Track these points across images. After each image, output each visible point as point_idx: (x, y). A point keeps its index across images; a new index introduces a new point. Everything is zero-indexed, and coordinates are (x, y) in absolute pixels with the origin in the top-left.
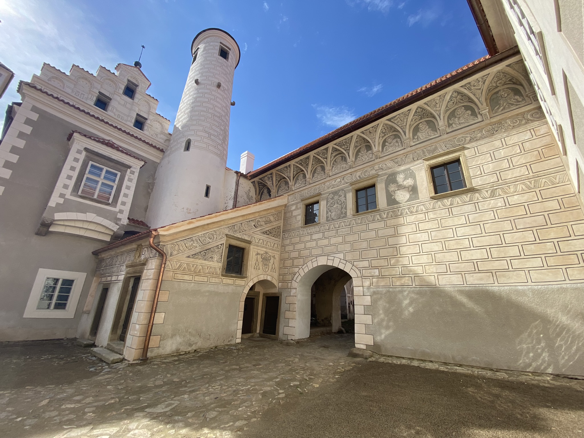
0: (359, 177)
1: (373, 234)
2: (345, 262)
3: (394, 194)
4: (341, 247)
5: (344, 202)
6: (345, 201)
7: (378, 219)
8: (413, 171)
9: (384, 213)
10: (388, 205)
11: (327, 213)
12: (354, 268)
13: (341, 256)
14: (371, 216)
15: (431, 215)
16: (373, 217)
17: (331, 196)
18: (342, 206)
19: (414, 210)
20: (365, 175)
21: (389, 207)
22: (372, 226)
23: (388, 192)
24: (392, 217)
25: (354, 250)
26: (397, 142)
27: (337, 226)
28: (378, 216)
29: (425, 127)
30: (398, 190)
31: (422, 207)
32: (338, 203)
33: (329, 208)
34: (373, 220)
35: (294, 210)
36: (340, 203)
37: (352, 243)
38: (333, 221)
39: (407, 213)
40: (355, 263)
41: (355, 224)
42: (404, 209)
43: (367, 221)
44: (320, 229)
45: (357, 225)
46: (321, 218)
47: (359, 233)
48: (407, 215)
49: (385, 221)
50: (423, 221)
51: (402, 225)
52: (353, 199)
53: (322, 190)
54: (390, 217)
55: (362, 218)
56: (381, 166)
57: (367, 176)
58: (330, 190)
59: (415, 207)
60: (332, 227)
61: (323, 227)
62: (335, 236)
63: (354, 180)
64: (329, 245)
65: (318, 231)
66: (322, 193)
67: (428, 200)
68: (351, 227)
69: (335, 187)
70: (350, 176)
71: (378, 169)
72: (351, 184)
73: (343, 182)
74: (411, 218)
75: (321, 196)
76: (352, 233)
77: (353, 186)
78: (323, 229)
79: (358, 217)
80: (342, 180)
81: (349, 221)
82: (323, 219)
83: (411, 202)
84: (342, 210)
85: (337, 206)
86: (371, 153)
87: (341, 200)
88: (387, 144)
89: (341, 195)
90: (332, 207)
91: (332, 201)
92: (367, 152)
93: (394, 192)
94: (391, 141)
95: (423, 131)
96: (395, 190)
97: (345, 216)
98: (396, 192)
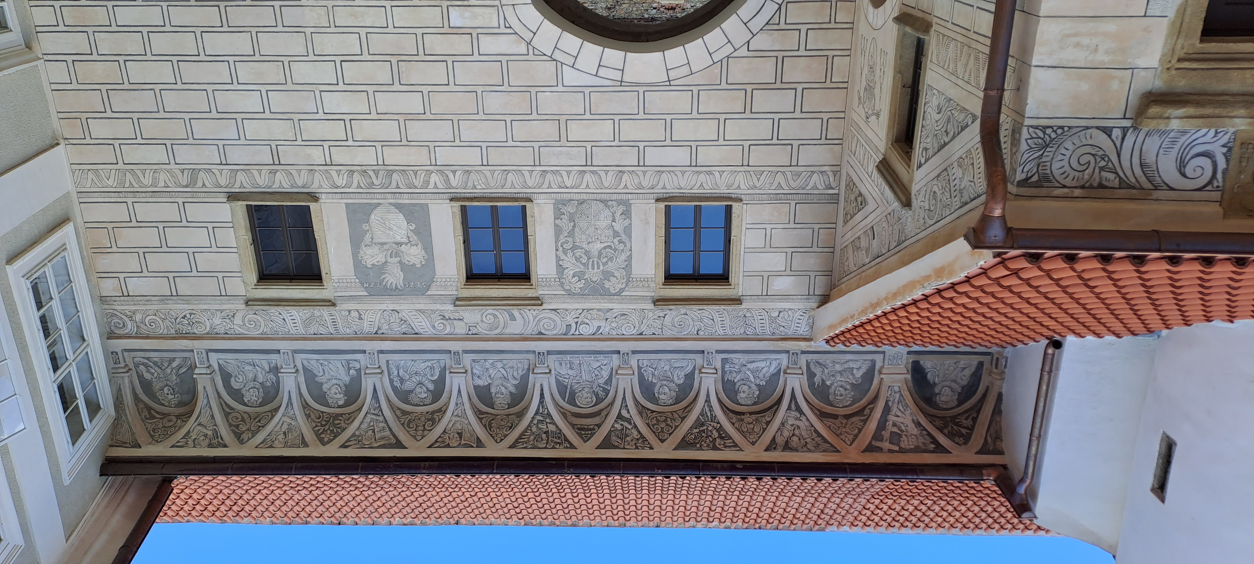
0: (513, 318)
1: (469, 132)
2: (558, 55)
3: (411, 234)
4: (575, 104)
5: (565, 252)
6: (560, 253)
7: (454, 172)
8: (362, 284)
9: (436, 187)
10: (425, 208)
11: (628, 230)
12: (528, 36)
13: (570, 77)
14: (474, 187)
15: (317, 155)
16: (470, 184)
17: (613, 285)
18: (570, 239)
19: (356, 177)
20: (495, 316)
21: (422, 202)
22: (472, 157)
23: (428, 248)
24: (415, 173)
25: (526, 89)
26: (402, 381)
27: (587, 176)
28: (454, 183)
29: (329, 389)
30: (400, 244)
31: (339, 182)
32: (587, 253)
33: (621, 247)
34: (469, 172)
35: (779, 274)
36: (578, 252)
37: (534, 116)
38: (604, 197)
39: (376, 173)
40: (523, 49)
41: (527, 174)
42: (383, 186)
43: (488, 174)
44: (656, 179)
45: (520, 168)
46: (654, 217)
47: (510, 143)
48: (374, 168)
49: (434, 163)
50: (337, 143)
51: (386, 143)
52: (532, 254)
53: (651, 314)
54: (419, 173)
55: (503, 187)
56: (448, 328)
57: (490, 310)
58: (618, 307)
59: (355, 184)
60: (609, 179)
61: (644, 184)
62: (595, 143)
63: (530, 313)
64: (617, 118)
65: (663, 172)
66: (651, 306)
67: (324, 196)
68: (540, 165)
69: (599, 310)
70: (545, 329)
71: (455, 322)
72: (541, 305)
73: (570, 319)
74: (366, 157)
75: (653, 294)
76: (537, 145)
77: (534, 295)
78: (642, 177)
79: (515, 191)
80: (574, 326)
81: (546, 184)
82: (645, 214)
83: (366, 201)
84: (570, 228)
85: (591, 245)
86: (476, 378)
87: (574, 261)
88: (431, 387)
89: (577, 278)
90: (610, 247)
91: (611, 266)
92: (490, 384)
93: (410, 242)
94: (418, 390)
95: (335, 381)
96: (406, 244)
97: (560, 206)
98: (405, 240)
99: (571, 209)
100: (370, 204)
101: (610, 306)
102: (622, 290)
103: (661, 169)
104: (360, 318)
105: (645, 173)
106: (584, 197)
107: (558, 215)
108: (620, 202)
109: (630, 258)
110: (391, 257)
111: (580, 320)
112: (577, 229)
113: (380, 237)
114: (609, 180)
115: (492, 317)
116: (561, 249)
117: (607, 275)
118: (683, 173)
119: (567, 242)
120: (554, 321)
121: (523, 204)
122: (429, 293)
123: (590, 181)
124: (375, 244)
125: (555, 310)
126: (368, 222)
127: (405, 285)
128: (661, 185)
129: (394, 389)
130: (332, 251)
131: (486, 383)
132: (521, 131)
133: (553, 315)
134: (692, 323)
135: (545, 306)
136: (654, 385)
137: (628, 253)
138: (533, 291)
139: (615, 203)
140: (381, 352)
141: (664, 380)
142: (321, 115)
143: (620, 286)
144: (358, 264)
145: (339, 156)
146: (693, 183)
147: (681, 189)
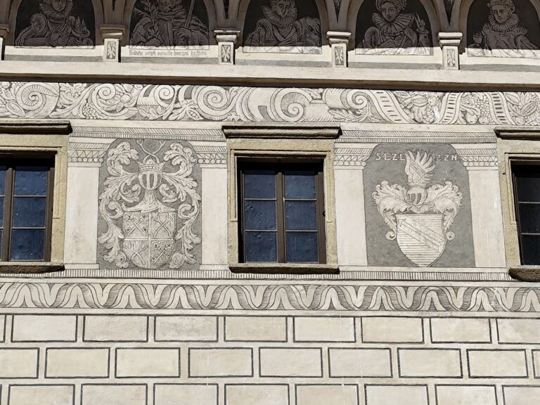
0: (262, 109)
1: (308, 362)
3: (392, 225)
5: (189, 199)
7: (331, 308)
8: (459, 160)
9: (356, 288)
10: (373, 259)
14: (306, 287)
15: (508, 331)
16: (311, 291)
17: (126, 153)
18: (181, 216)
19: (459, 302)
20: (286, 112)
21: (375, 269)
22: (308, 328)
24: (382, 307)
26: (414, 27)
27: (155, 300)
28: (332, 294)
29: (509, 17)
30: (408, 212)
31: (481, 296)
32: (159, 197)
34: (312, 308)
37: (221, 382)
38: (133, 273)
39: (433, 307)
41: (236, 304)
42: (426, 290)
43: (287, 304)
44: (61, 297)
45: (244, 312)
46: (67, 245)
47: (255, 346)
48: (435, 314)
49: (358, 320)
50: (481, 346)
51: (417, 346)
52: (232, 197)
53: (75, 112)
54: (377, 307)
55: (269, 287)
56: (349, 99)
57: (292, 121)
58: (120, 123)
59: (461, 292)
60: (125, 298)
61: (78, 290)
62: (141, 345)
63: (239, 116)
64: (112, 379)
65: (52, 307)
66: (74, 123)
67: (502, 277)
68: (217, 316)
69: (146, 119)
70: (219, 93)
71: (340, 105)
72: (224, 127)
73: (186, 106)
74: (445, 329)
75: (71, 139)
76: (221, 343)
77: (233, 140)
78: (81, 299)
79: (252, 282)
80: (181, 98)
81: (211, 290)
82: (78, 250)
83: (448, 270)
84: (180, 231)
85: (154, 208)
86: (316, 28)
87: (177, 186)
88: (376, 17)
89: (175, 163)
90: (128, 205)
91: (127, 178)
92: (298, 19)
93: (394, 215)
94: (393, 14)
95: (502, 28)
96: (399, 212)
97: (193, 261)
98: (401, 217)
99: (178, 257)
100: (443, 266)
101: (131, 124)
102: (113, 146)
103: (56, 310)
104: (465, 113)
105: (77, 305)
106: (160, 274)
107: (196, 249)
108: (111, 265)
109: (101, 190)
110: (420, 195)
111: (172, 105)
112: (172, 229)
113: (433, 222)
114: (127, 296)
115: (291, 111)
116: (194, 203)
117: (133, 167)
118: (24, 305)
119: (185, 212)
120: (208, 105)
121: (242, 265)
122: (373, 146)
123: (151, 295)
124: (439, 213)
125: (205, 120)
126: (448, 243)
127: (404, 157)
128: (55, 289)
129: (424, 16)
130: (496, 205)
131: (302, 20)
132: (240, 363)
133: (209, 112)
134: (19, 99)
135: (219, 125)
136: (72, 13)
137: (103, 196)
138: (235, 146)
139: (119, 264)
140: (439, 67)
141: (58, 19)
142: (499, 382)
143: (116, 151)
144: (463, 186)
145: (477, 330)
146: (11, 292)
147: (27, 284)
